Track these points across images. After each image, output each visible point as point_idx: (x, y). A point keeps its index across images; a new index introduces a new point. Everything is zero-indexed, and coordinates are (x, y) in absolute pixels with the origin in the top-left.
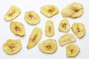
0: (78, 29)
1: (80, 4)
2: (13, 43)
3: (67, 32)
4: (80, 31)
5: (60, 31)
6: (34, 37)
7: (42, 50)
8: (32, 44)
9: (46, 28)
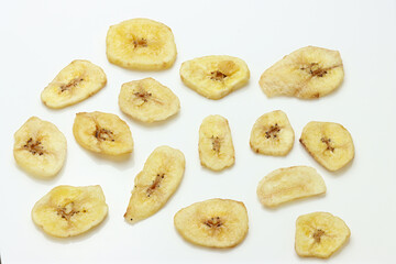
0: (326, 141)
1: (329, 51)
2: (71, 197)
3: (285, 155)
4: (333, 150)
5: (257, 151)
6: (154, 179)
7: (186, 234)
8: (146, 205)
9: (201, 141)
